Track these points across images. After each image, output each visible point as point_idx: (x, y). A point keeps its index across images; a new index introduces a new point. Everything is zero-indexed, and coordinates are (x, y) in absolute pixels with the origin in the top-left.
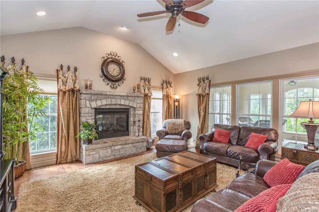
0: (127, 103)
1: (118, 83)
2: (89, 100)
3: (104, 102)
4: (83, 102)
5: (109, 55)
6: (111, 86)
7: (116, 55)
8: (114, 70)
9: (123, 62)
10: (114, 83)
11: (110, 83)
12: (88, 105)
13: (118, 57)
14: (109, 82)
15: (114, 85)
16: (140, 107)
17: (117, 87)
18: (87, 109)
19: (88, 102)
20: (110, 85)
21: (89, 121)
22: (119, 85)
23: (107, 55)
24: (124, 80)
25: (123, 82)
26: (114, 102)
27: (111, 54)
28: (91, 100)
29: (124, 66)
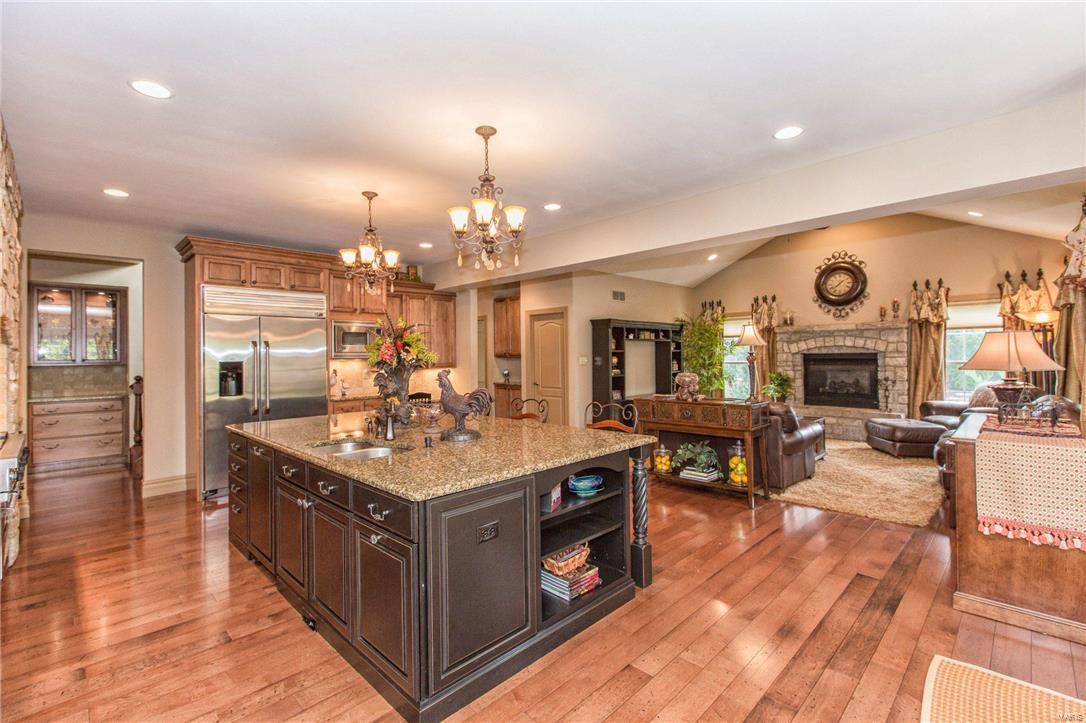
0: (860, 342)
1: (850, 306)
2: (787, 342)
3: (812, 344)
4: (779, 345)
5: (829, 260)
6: (834, 314)
7: (846, 254)
8: (840, 284)
9: (861, 263)
10: (840, 308)
11: (833, 309)
12: (786, 350)
13: (850, 257)
14: (830, 307)
15: (840, 311)
16: (898, 351)
17: (847, 313)
18: (785, 356)
19: (785, 344)
20: (833, 311)
21: (788, 372)
22: (852, 309)
23: (826, 261)
24: (865, 297)
25: (862, 303)
26: (829, 342)
27: (833, 257)
28: (789, 342)
29: (865, 270)
